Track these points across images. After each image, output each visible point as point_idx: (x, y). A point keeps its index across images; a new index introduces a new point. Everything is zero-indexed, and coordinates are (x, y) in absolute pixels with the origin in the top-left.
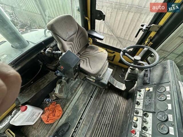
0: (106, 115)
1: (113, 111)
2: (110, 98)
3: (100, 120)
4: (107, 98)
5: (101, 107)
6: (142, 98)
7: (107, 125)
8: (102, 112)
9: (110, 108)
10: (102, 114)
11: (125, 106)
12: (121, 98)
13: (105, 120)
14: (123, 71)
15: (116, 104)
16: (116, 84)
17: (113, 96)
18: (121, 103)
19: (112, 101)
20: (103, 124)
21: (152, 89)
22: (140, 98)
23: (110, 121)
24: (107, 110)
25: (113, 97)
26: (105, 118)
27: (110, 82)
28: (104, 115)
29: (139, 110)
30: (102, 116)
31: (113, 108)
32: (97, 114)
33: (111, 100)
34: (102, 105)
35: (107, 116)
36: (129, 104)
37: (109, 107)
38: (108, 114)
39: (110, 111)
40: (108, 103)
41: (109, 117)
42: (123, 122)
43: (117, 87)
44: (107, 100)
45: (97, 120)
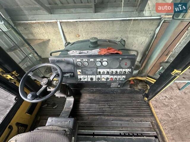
0: (103, 109)
1: (96, 104)
2: (85, 111)
3: (109, 113)
4: (87, 113)
5: (98, 117)
6: (87, 77)
7: (109, 105)
8: (102, 114)
9: (95, 107)
10: (103, 113)
11: (88, 95)
12: (82, 100)
13: (106, 108)
14: (46, 105)
15: (89, 103)
16: (68, 108)
17: (82, 108)
18: (86, 99)
19: (88, 107)
20: (111, 109)
21: (79, 70)
23: (105, 104)
24: (98, 109)
25: (84, 108)
26: (105, 109)
27: (68, 115)
28: (104, 111)
29: (96, 78)
30: (105, 113)
31: (93, 104)
32: (107, 118)
33: (87, 109)
34: (96, 117)
35: (102, 107)
36: (85, 92)
37: (94, 109)
38: (101, 107)
39: (97, 106)
40: (91, 111)
41: (102, 105)
42: (100, 93)
43: (71, 106)
44: (89, 113)
45: (111, 116)
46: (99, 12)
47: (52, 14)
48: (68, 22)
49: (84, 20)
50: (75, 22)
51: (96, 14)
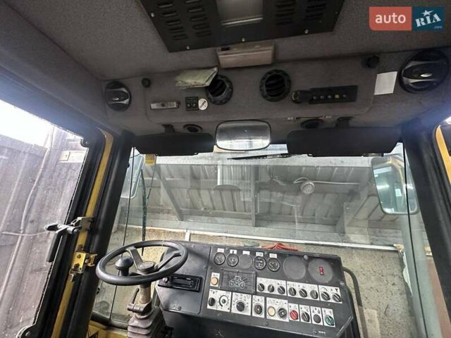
6: (230, 297)
21: (215, 274)
22: (230, 301)
29: (253, 305)
46: (263, 226)
47: (182, 220)
48: (205, 235)
49: (235, 236)
50: (217, 236)
51: (257, 229)
